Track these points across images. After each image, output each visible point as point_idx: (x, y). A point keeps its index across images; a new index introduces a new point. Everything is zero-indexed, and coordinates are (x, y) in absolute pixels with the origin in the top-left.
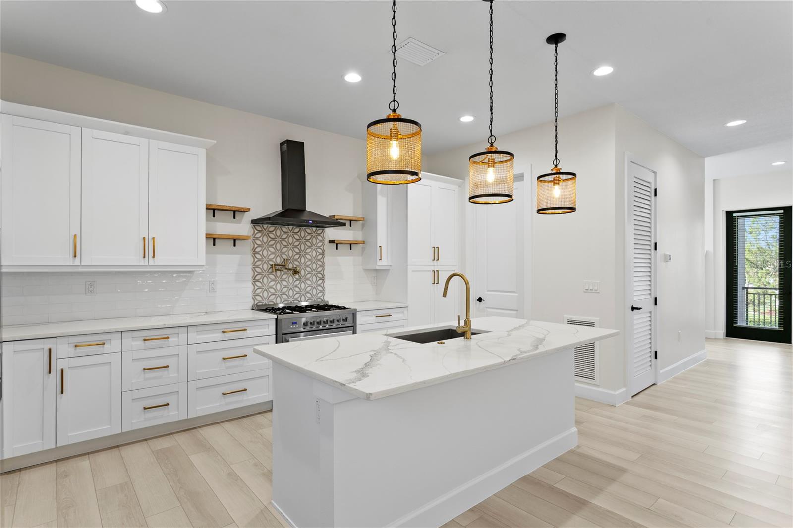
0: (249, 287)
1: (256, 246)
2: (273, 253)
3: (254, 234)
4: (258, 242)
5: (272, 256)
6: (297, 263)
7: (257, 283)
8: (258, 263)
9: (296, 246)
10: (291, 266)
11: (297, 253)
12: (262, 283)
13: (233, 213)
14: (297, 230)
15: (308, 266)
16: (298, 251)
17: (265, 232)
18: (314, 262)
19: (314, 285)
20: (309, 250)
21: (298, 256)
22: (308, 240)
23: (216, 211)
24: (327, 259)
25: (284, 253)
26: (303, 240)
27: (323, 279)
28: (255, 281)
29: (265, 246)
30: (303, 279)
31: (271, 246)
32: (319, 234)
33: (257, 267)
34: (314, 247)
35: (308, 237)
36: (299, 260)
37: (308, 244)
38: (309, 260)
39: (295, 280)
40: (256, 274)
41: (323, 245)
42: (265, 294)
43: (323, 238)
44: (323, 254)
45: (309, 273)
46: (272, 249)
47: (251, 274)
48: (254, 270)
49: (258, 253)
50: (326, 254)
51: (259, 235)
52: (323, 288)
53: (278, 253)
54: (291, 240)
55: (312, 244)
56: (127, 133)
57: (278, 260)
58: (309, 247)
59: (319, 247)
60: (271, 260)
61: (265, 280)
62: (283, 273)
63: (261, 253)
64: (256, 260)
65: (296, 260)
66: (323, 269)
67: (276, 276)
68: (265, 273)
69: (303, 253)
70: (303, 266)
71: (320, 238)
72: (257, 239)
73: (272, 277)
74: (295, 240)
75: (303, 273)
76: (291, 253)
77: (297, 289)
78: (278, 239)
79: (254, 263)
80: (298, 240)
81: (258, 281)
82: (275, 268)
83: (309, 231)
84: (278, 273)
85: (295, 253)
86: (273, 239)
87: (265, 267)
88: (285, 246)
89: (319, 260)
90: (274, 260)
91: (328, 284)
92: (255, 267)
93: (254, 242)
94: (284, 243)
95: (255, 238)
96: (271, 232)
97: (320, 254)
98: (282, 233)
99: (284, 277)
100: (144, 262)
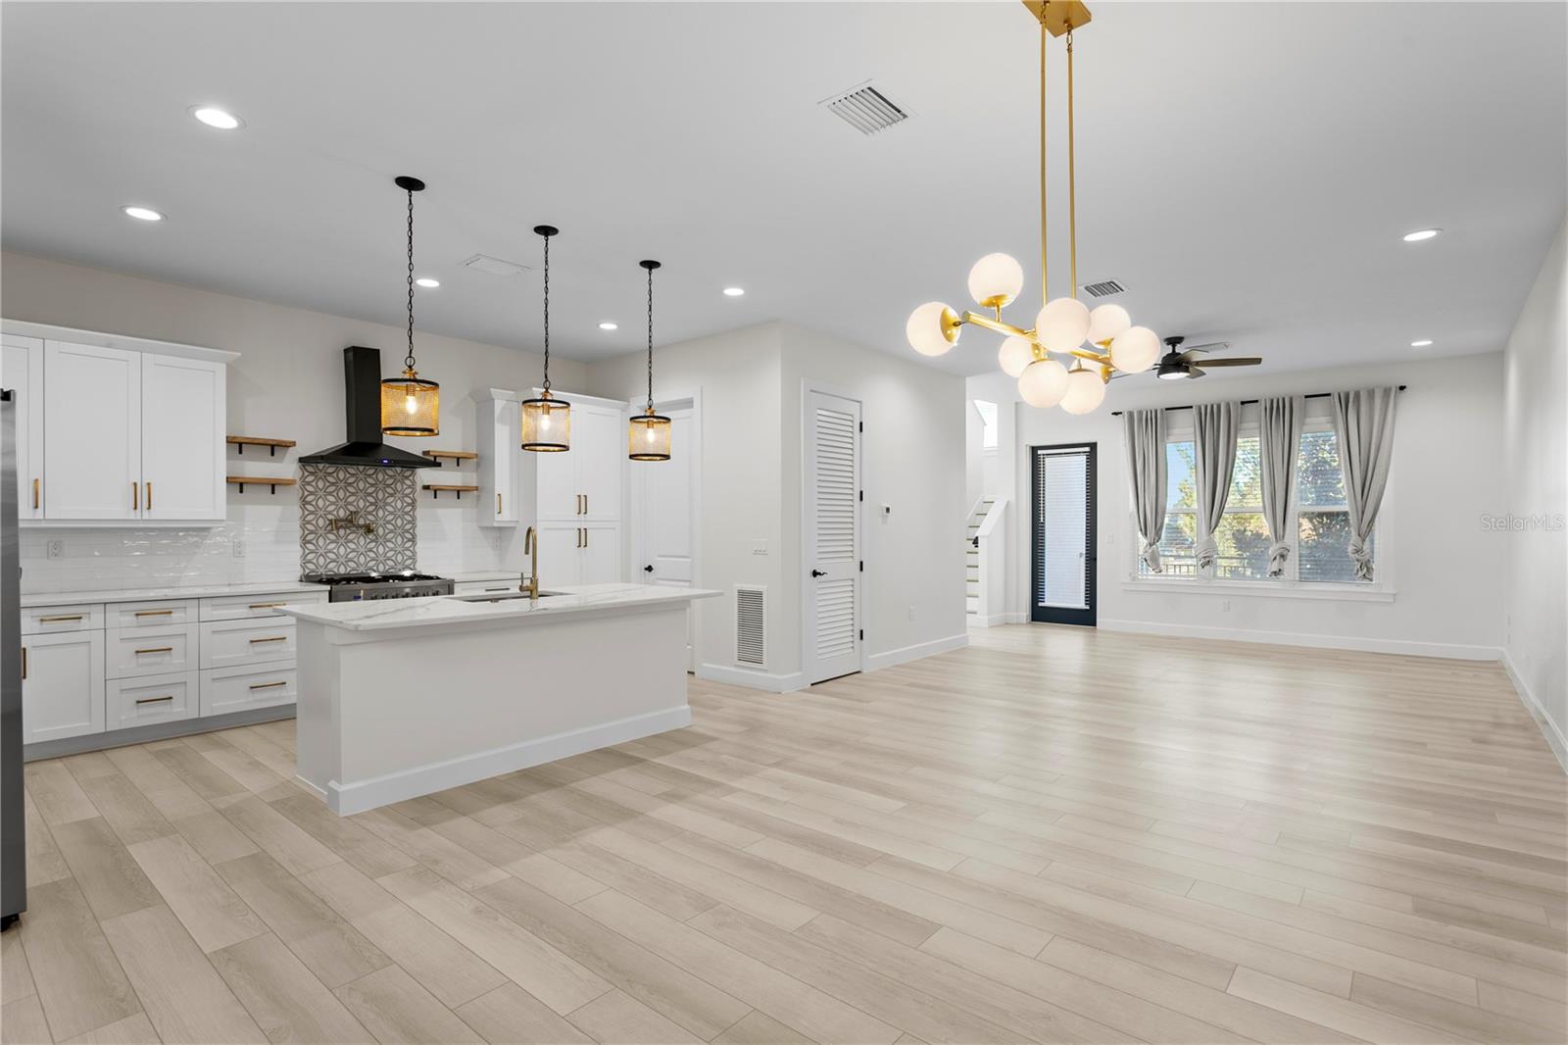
0: (296, 551)
1: (306, 493)
2: (332, 503)
3: (303, 478)
4: (310, 488)
5: (331, 508)
6: (373, 518)
7: (308, 545)
8: (310, 517)
9: (370, 494)
10: (361, 522)
11: (372, 504)
12: (317, 545)
13: (269, 448)
14: (371, 471)
15: (389, 522)
16: (373, 501)
17: (321, 474)
18: (399, 516)
19: (399, 549)
20: (390, 499)
21: (373, 507)
22: (389, 486)
23: (243, 445)
24: (419, 513)
25: (351, 504)
26: (381, 486)
27: (413, 540)
28: (305, 542)
29: (321, 493)
30: (381, 540)
31: (330, 494)
32: (407, 477)
33: (309, 522)
34: (398, 495)
35: (390, 482)
36: (374, 513)
37: (390, 490)
38: (391, 513)
39: (368, 540)
40: (307, 532)
41: (414, 491)
42: (322, 561)
43: (414, 483)
44: (413, 504)
45: (391, 531)
46: (332, 499)
47: (298, 533)
48: (303, 527)
49: (309, 503)
50: (418, 504)
51: (310, 478)
52: (414, 553)
53: (341, 503)
54: (361, 485)
55: (396, 491)
56: (109, 345)
57: (342, 514)
58: (391, 495)
59: (407, 496)
60: (330, 513)
61: (321, 542)
62: (348, 531)
63: (314, 503)
64: (306, 513)
65: (370, 513)
66: (414, 527)
67: (338, 536)
68: (321, 532)
69: (380, 504)
70: (381, 522)
71: (408, 482)
72: (309, 483)
73: (332, 536)
74: (368, 485)
75: (381, 531)
76: (361, 504)
77: (372, 555)
78: (342, 484)
79: (303, 518)
80: (372, 485)
81: (310, 542)
82: (336, 524)
83: (390, 473)
84: (342, 532)
85: (368, 504)
87: (321, 522)
88: (353, 494)
89: (407, 513)
90: (335, 513)
91: (421, 547)
92: (304, 523)
93: (303, 488)
94: (351, 489)
95: (305, 483)
96: (330, 474)
97: (409, 505)
98: (348, 475)
99: (351, 537)
100: (134, 515)
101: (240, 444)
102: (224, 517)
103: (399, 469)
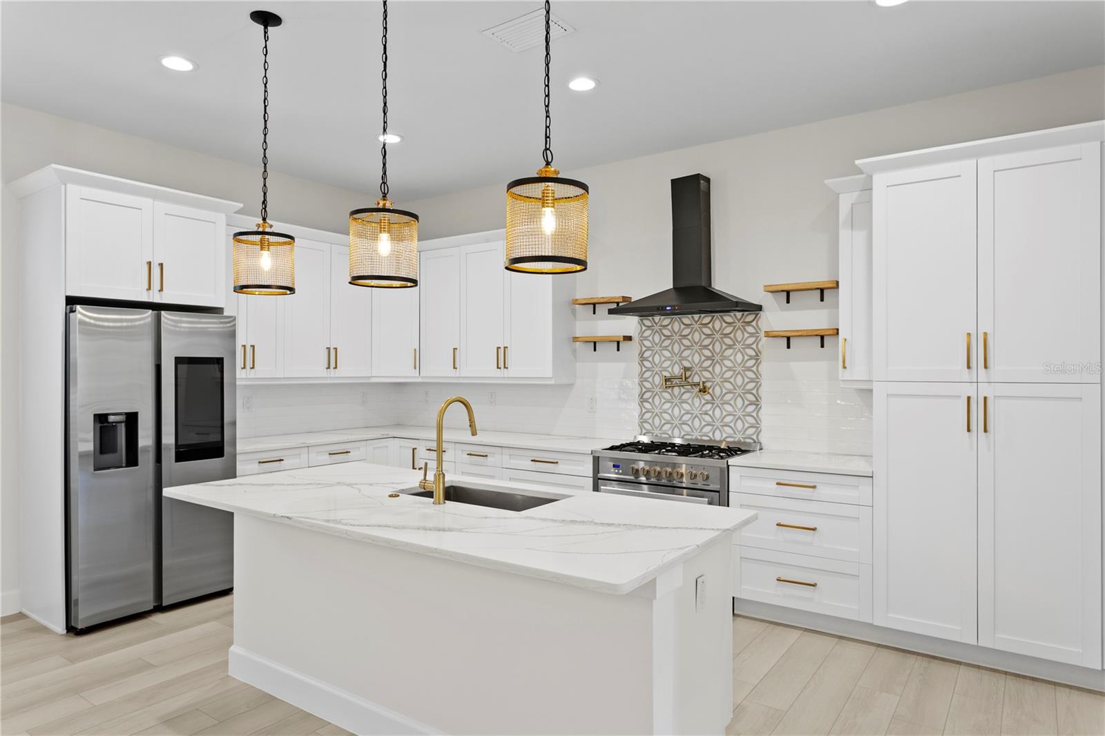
0: (634, 410)
1: (644, 348)
2: (668, 359)
3: (642, 333)
4: (647, 343)
5: (667, 364)
6: (707, 374)
7: (645, 404)
8: (647, 374)
9: (706, 347)
10: (696, 379)
11: (708, 358)
12: (653, 404)
14: (707, 320)
15: (727, 380)
16: (710, 354)
17: (657, 328)
18: (739, 373)
19: (739, 414)
20: (729, 352)
21: (709, 362)
22: (726, 335)
24: (764, 368)
25: (686, 359)
26: (718, 336)
27: (756, 403)
28: (643, 400)
29: (657, 348)
30: (717, 402)
31: (666, 348)
32: (749, 323)
33: (646, 380)
34: (738, 346)
36: (710, 369)
37: (728, 341)
38: (730, 369)
39: (703, 402)
40: (644, 390)
41: (757, 341)
42: (657, 420)
43: (757, 328)
44: (757, 357)
45: (730, 392)
46: (667, 354)
47: (637, 391)
48: (641, 385)
49: (646, 359)
50: (764, 356)
51: (648, 333)
52: (757, 420)
53: (676, 359)
54: (697, 337)
55: (735, 341)
57: (677, 370)
58: (730, 347)
59: (749, 346)
60: (665, 370)
61: (657, 400)
62: (683, 390)
63: (650, 359)
64: (644, 369)
65: (706, 369)
66: (758, 387)
67: (672, 395)
68: (657, 390)
69: (717, 358)
70: (718, 380)
71: (750, 329)
72: (646, 338)
73: (667, 395)
74: (703, 336)
75: (717, 391)
76: (697, 358)
77: (707, 418)
78: (676, 337)
79: (642, 374)
80: (708, 336)
81: (647, 401)
82: (668, 382)
83: (728, 319)
84: (676, 390)
85: (703, 358)
86: (668, 337)
87: (657, 380)
88: (688, 348)
89: (749, 369)
90: (670, 369)
91: (766, 413)
92: (643, 380)
93: (642, 344)
94: (686, 342)
95: (643, 338)
96: (665, 326)
97: (751, 358)
98: (682, 326)
99: (686, 396)
100: (499, 373)
101: (594, 305)
102: (551, 376)
103: (739, 315)
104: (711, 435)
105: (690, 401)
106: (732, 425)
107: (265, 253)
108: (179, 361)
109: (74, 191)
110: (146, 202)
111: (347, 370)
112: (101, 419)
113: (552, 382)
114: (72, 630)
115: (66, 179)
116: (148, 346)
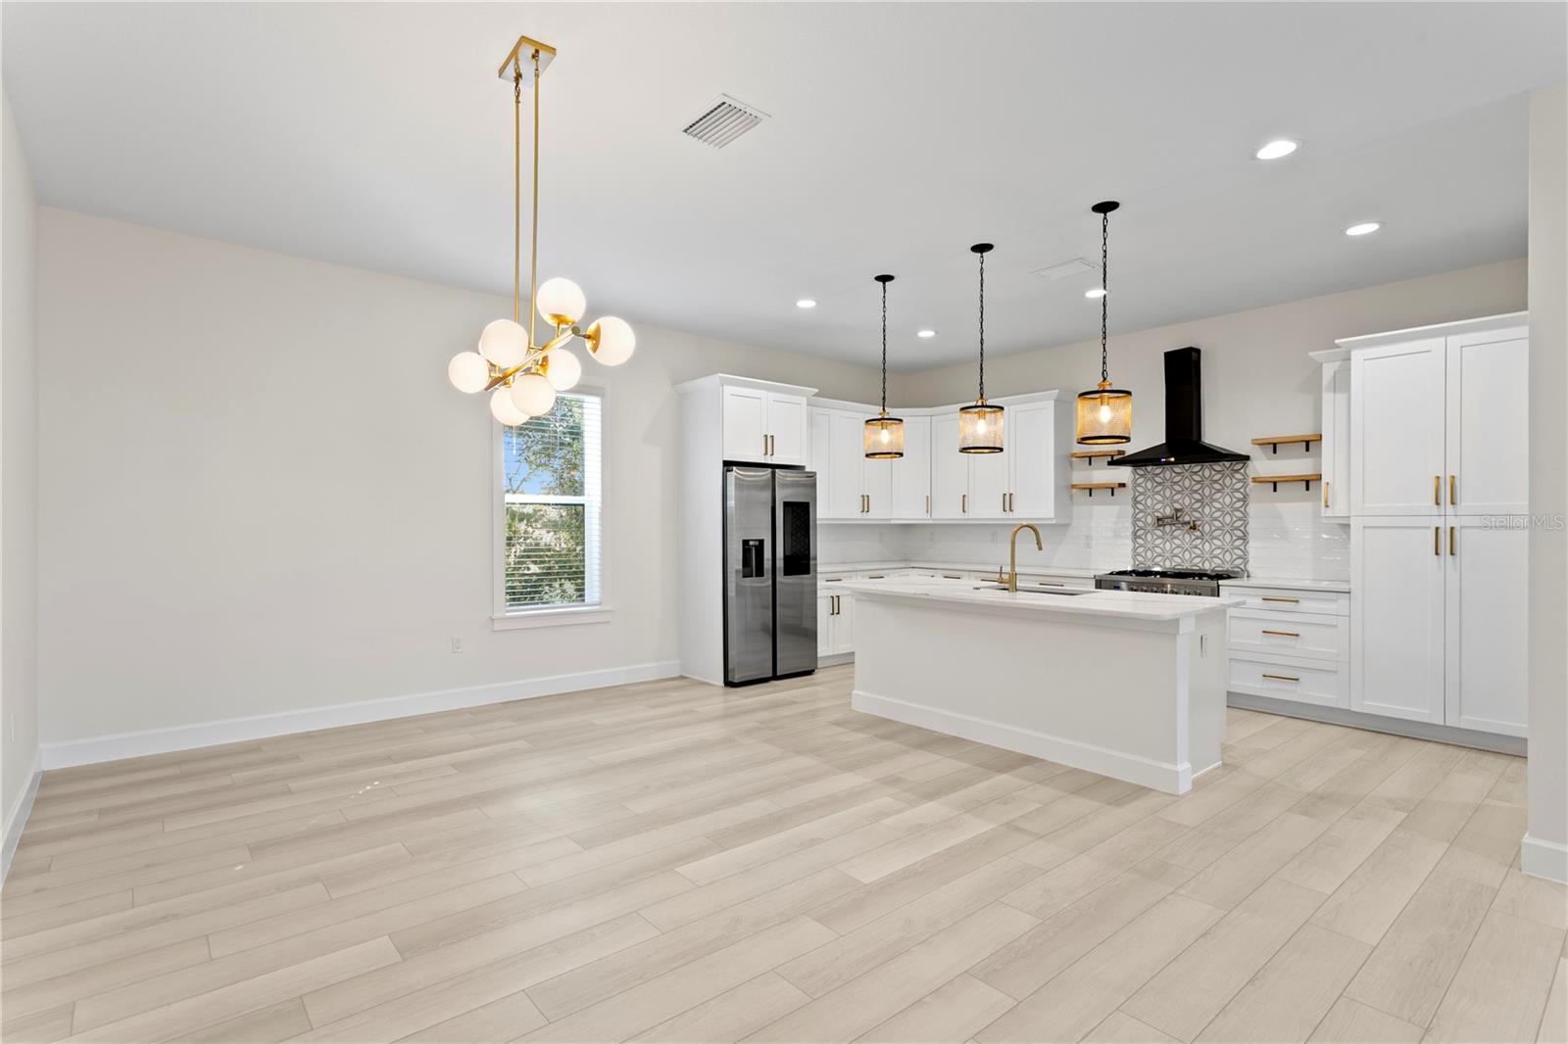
0: (1128, 545)
1: (1137, 494)
2: (1159, 502)
3: (1135, 480)
4: (1140, 489)
5: (1158, 506)
6: (1197, 514)
7: (1138, 540)
8: (1140, 515)
9: (1196, 492)
10: (1187, 519)
11: (1197, 501)
12: (1145, 540)
14: (1197, 468)
15: (1216, 519)
16: (1200, 498)
17: (1149, 476)
18: (1228, 513)
19: (1227, 547)
20: (1218, 495)
21: (1199, 504)
22: (1216, 482)
23: (1092, 458)
24: (1253, 508)
25: (1177, 501)
26: (1207, 482)
27: (1244, 538)
28: (1135, 536)
29: (1149, 493)
30: (1207, 537)
31: (1158, 493)
32: (1237, 471)
33: (1139, 520)
34: (1227, 490)
35: (1217, 477)
36: (1200, 510)
37: (1217, 486)
38: (1219, 510)
39: (1193, 537)
40: (1137, 528)
41: (1245, 486)
42: (1149, 554)
43: (1245, 476)
44: (1245, 500)
45: (1218, 529)
46: (1158, 497)
47: (1130, 529)
48: (1134, 524)
49: (1139, 502)
50: (1252, 499)
51: (1141, 480)
52: (1245, 552)
53: (1167, 502)
54: (1187, 483)
57: (1168, 511)
58: (1219, 491)
59: (1237, 490)
60: (1157, 511)
61: (1149, 536)
62: (1174, 528)
63: (1143, 502)
64: (1137, 511)
65: (1196, 510)
66: (1246, 524)
67: (1164, 532)
68: (1149, 528)
69: (1206, 500)
70: (1207, 519)
71: (1238, 476)
72: (1139, 485)
73: (1159, 533)
74: (1193, 483)
75: (1207, 528)
76: (1187, 501)
77: (1197, 551)
78: (1168, 484)
79: (1134, 516)
80: (1198, 482)
81: (1139, 537)
82: (1160, 521)
83: (1217, 468)
84: (1168, 528)
85: (1193, 501)
86: (1160, 484)
87: (1149, 520)
88: (1178, 492)
89: (1237, 510)
90: (1161, 510)
91: (1253, 547)
92: (1135, 520)
93: (1135, 489)
94: (1177, 488)
95: (1136, 485)
96: (1157, 475)
97: (1239, 500)
98: (1174, 474)
99: (1177, 533)
100: (1004, 515)
101: (1090, 457)
102: (1052, 516)
103: (1227, 464)
104: (1200, 565)
105: (1181, 537)
106: (1221, 556)
107: (885, 432)
108: (786, 505)
109: (728, 389)
110: (762, 393)
111: (877, 514)
112: (745, 543)
113: (1054, 522)
114: (728, 683)
115: (724, 382)
116: (768, 495)
